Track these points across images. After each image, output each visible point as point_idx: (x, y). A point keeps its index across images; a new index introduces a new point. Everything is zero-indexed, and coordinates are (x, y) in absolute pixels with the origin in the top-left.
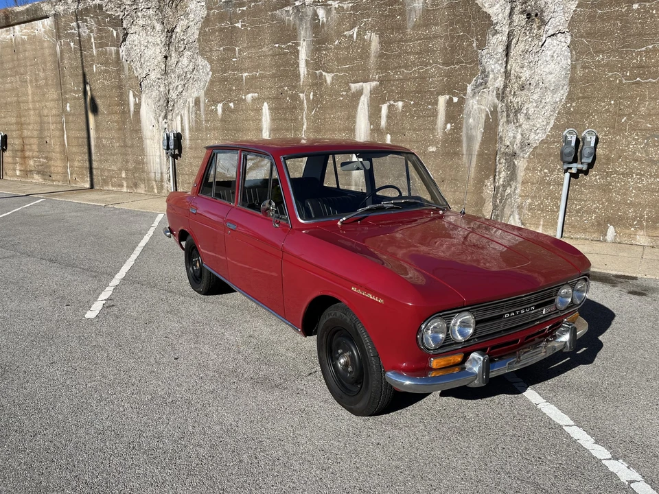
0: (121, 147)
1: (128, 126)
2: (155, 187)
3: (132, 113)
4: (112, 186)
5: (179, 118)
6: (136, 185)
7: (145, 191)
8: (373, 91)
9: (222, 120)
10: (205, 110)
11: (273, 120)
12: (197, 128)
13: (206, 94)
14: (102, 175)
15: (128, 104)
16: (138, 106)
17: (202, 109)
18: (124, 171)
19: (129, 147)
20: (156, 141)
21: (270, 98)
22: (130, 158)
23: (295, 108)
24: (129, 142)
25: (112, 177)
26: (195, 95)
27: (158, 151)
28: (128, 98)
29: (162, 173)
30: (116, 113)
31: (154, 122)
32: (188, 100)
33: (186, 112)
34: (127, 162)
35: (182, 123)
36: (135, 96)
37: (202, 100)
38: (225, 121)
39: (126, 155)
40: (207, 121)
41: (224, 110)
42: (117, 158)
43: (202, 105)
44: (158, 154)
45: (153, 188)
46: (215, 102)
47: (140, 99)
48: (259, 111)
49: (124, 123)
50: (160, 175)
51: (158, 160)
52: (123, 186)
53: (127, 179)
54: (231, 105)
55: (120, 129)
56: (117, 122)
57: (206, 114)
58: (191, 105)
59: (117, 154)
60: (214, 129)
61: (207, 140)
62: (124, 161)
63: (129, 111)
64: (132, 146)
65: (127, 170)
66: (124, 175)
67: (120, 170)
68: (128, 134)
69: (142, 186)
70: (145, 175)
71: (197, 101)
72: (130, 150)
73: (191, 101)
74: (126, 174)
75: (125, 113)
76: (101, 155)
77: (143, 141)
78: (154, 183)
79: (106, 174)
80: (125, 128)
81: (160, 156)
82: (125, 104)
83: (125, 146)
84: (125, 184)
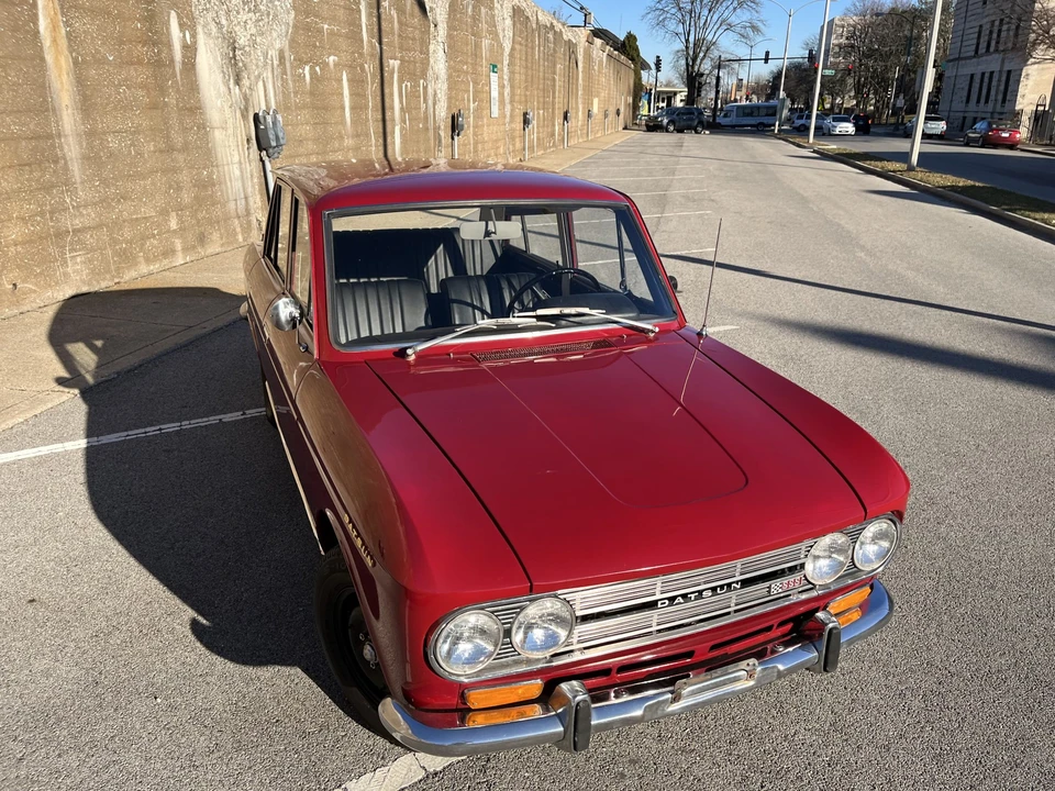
0: (161, 151)
1: (171, 99)
2: (238, 230)
3: (178, 67)
4: (148, 261)
5: (261, 84)
6: (202, 239)
7: (222, 245)
8: (399, 68)
9: (312, 93)
10: (292, 75)
11: (351, 95)
12: (285, 106)
13: (291, 47)
14: (115, 242)
15: (169, 45)
16: (190, 50)
17: (289, 73)
18: (174, 214)
19: (179, 151)
20: (230, 131)
21: (346, 65)
22: (184, 177)
23: (363, 81)
24: (178, 140)
25: (144, 238)
26: (278, 45)
27: (236, 153)
28: (168, 29)
29: (246, 198)
30: (140, 63)
31: (223, 89)
32: (270, 53)
33: (270, 75)
34: (179, 189)
35: (266, 96)
36: (182, 26)
37: (287, 54)
38: (314, 95)
39: (175, 170)
40: (296, 93)
41: (311, 78)
42: (153, 184)
43: (288, 65)
44: (236, 159)
45: (236, 234)
46: (301, 62)
47: (194, 36)
48: (340, 81)
49: (163, 91)
50: (243, 201)
51: (237, 173)
52: (173, 252)
53: (182, 229)
54: (317, 69)
55: (154, 106)
56: (143, 86)
57: (294, 81)
58: (276, 62)
59: (153, 172)
60: (304, 106)
61: (298, 125)
62: (170, 188)
63: (172, 61)
64: (185, 148)
65: (180, 208)
66: (173, 224)
67: (164, 213)
68: (174, 121)
69: (216, 236)
70: (218, 212)
71: (282, 58)
72: (181, 157)
73: (273, 53)
74: (181, 220)
75: (161, 64)
76: (105, 182)
77: (206, 133)
78: (236, 221)
79: (127, 233)
80: (166, 104)
81: (240, 163)
82: (161, 43)
83: (170, 149)
84: (178, 245)
